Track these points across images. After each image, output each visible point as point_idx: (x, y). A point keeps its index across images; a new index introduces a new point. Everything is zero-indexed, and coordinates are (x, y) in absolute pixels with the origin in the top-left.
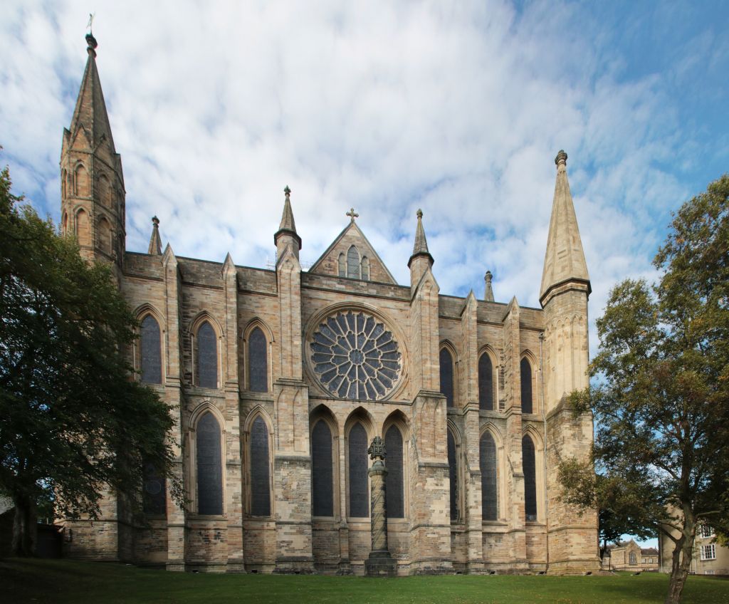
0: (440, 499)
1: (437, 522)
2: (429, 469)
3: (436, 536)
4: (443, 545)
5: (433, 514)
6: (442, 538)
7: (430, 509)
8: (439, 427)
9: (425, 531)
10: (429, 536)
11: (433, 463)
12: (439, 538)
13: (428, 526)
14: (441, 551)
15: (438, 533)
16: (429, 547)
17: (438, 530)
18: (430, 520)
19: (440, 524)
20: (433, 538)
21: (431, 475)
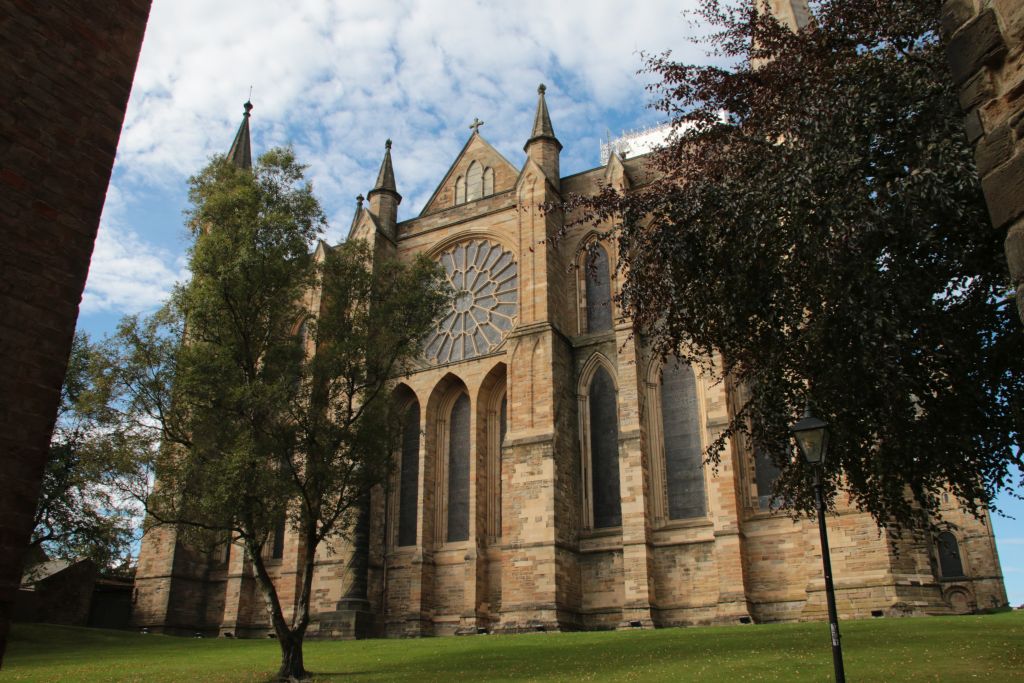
0: (537, 497)
1: (532, 538)
2: (519, 449)
3: (529, 563)
4: (541, 580)
5: (525, 526)
6: (539, 567)
7: (520, 516)
8: (539, 377)
9: (511, 557)
10: (517, 564)
11: (526, 439)
12: (534, 567)
13: (516, 547)
14: (538, 591)
15: (533, 559)
16: (517, 586)
17: (534, 552)
18: (520, 537)
19: (537, 541)
20: (526, 568)
21: (522, 458)
